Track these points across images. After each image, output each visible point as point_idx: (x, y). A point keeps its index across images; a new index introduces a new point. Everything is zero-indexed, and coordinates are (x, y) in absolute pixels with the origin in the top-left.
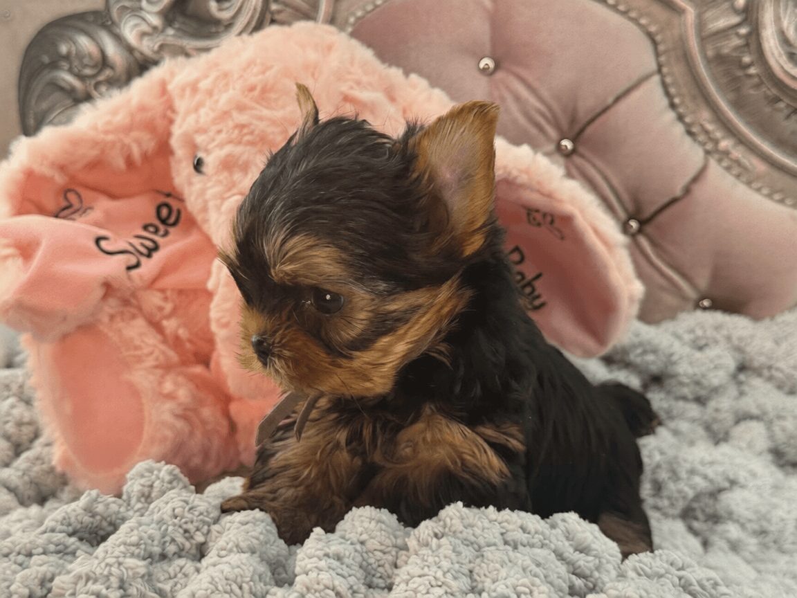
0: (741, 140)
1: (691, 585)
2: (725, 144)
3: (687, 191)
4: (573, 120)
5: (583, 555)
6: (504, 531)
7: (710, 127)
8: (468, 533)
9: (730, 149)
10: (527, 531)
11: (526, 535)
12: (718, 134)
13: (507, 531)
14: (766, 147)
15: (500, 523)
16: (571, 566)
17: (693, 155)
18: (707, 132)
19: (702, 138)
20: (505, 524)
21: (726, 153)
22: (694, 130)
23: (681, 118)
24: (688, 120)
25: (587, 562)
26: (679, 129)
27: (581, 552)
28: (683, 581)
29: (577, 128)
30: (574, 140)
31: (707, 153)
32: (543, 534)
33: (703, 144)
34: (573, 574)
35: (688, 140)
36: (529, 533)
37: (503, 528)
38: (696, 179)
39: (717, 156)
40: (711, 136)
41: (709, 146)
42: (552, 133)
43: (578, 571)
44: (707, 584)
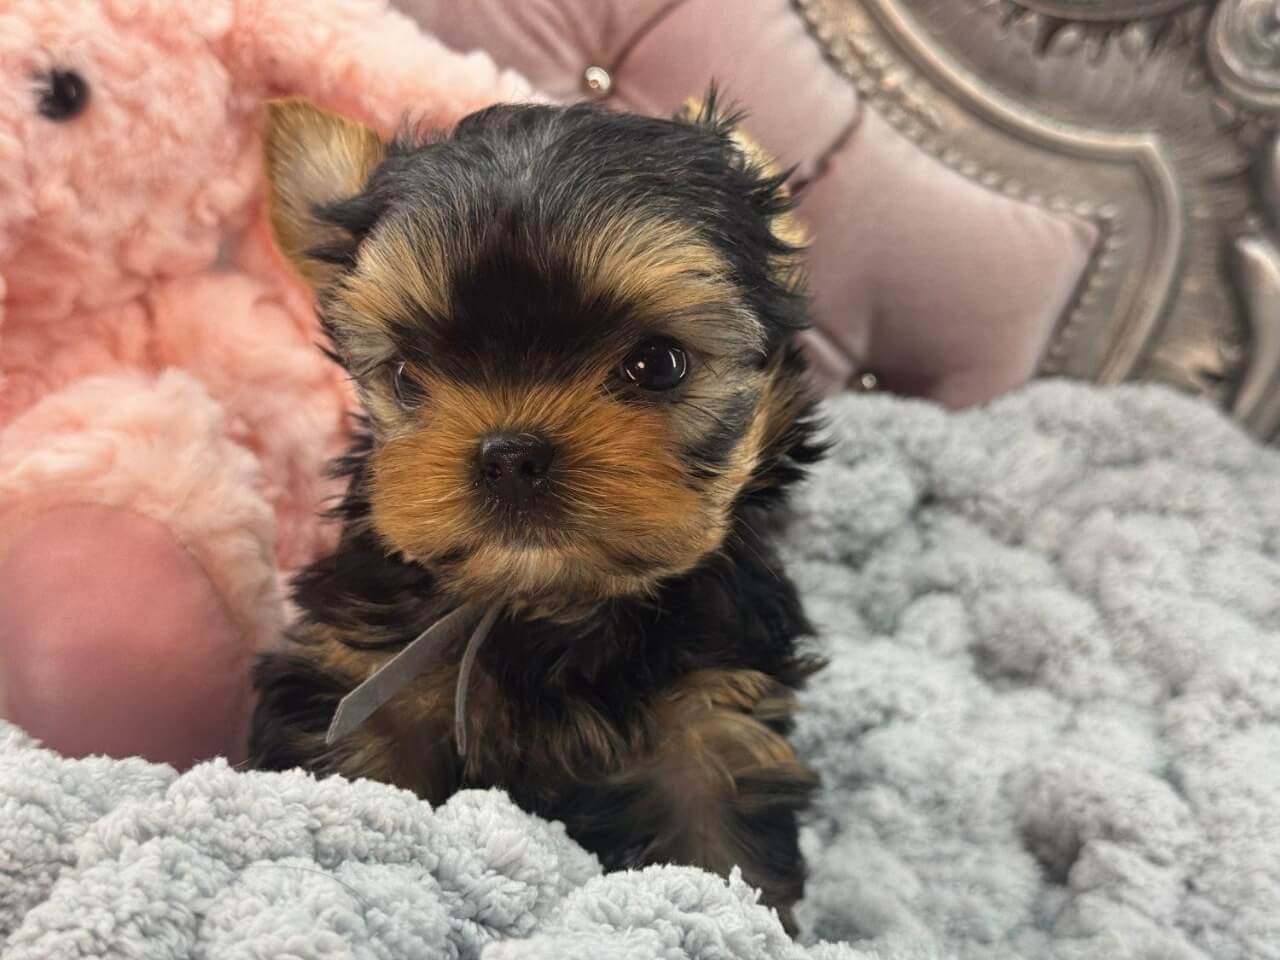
0: (922, 70)
1: (708, 943)
2: (896, 78)
3: (823, 166)
4: (609, 28)
5: (501, 878)
6: (318, 824)
7: (865, 45)
8: (220, 829)
9: (905, 89)
10: (377, 825)
11: (371, 834)
12: (881, 59)
13: (325, 826)
14: (970, 84)
15: (311, 807)
16: (472, 903)
17: (836, 98)
18: (861, 57)
19: (852, 67)
20: (323, 809)
21: (896, 97)
22: (839, 51)
23: (812, 29)
24: (825, 33)
25: (509, 894)
26: (808, 49)
27: (500, 871)
28: (692, 935)
29: (617, 45)
30: (613, 70)
31: (862, 96)
32: (415, 830)
33: (854, 80)
34: (472, 919)
35: (825, 72)
36: (380, 830)
37: (317, 817)
38: (841, 142)
39: (879, 103)
40: (870, 64)
41: (866, 84)
42: (570, 55)
43: (487, 914)
44: (748, 941)
